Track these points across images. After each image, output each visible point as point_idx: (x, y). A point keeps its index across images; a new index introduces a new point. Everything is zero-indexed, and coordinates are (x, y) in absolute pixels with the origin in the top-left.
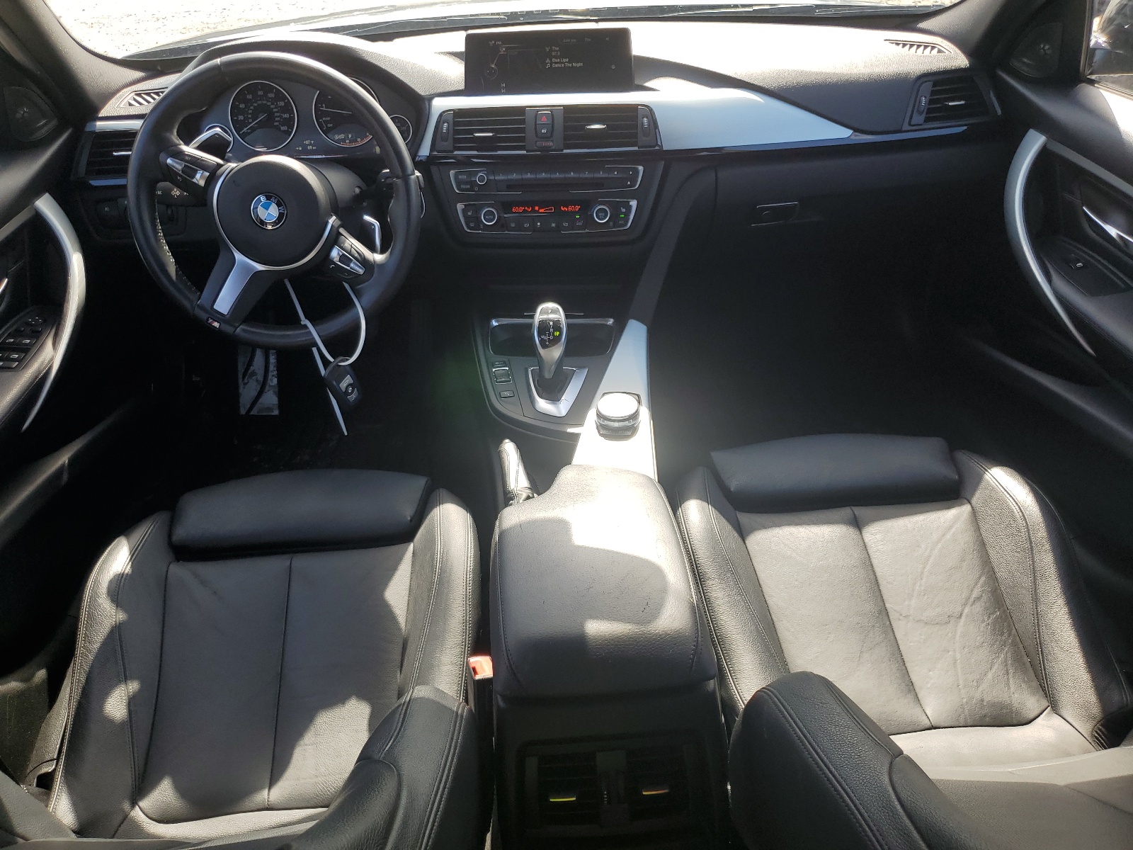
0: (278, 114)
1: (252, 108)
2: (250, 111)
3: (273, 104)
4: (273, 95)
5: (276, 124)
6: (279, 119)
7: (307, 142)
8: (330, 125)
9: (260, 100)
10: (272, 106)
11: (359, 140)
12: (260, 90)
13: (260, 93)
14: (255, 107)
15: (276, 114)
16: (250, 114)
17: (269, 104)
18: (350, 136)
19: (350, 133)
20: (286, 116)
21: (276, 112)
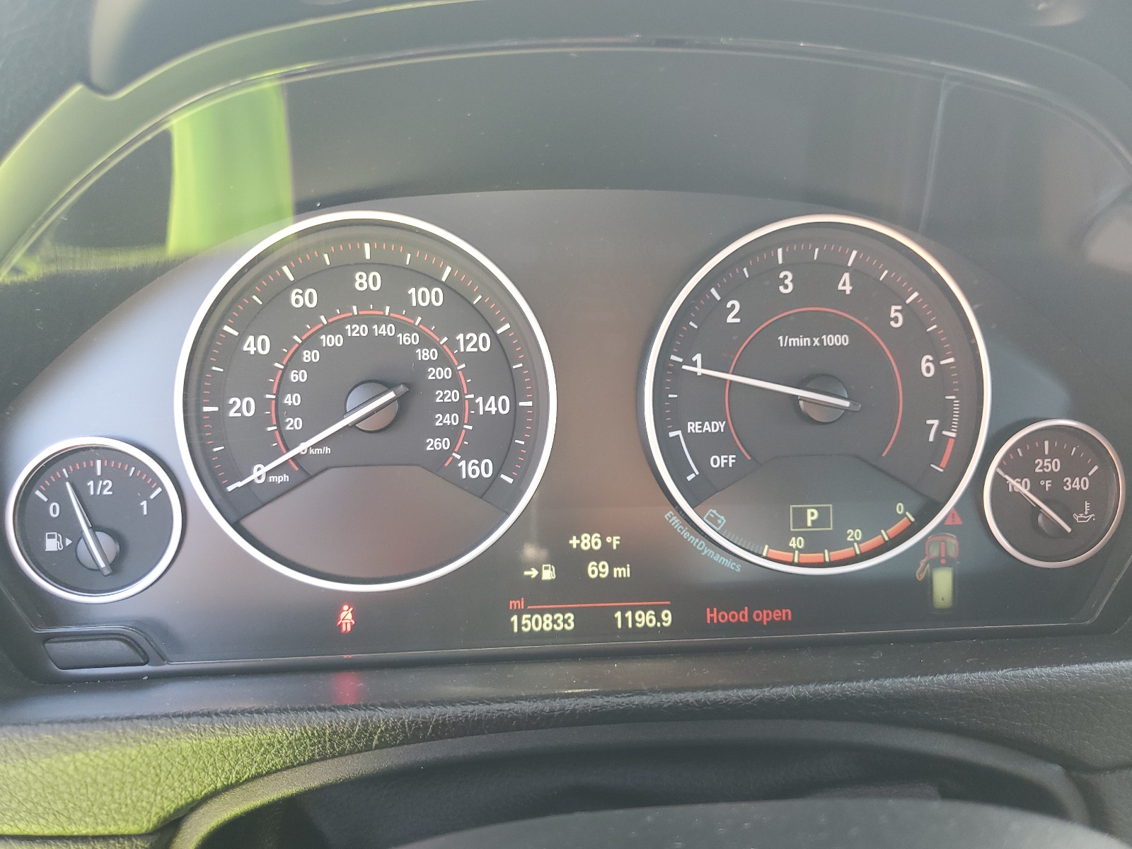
0: (452, 396)
1: (309, 356)
2: (298, 376)
3: (426, 342)
4: (431, 297)
5: (436, 444)
6: (451, 420)
7: (589, 541)
8: (719, 461)
9: (358, 320)
10: (425, 354)
11: (854, 534)
12: (367, 266)
13: (366, 281)
14: (325, 351)
15: (442, 396)
16: (297, 388)
17: (405, 339)
18: (812, 515)
19: (813, 500)
20: (497, 405)
21: (444, 385)
